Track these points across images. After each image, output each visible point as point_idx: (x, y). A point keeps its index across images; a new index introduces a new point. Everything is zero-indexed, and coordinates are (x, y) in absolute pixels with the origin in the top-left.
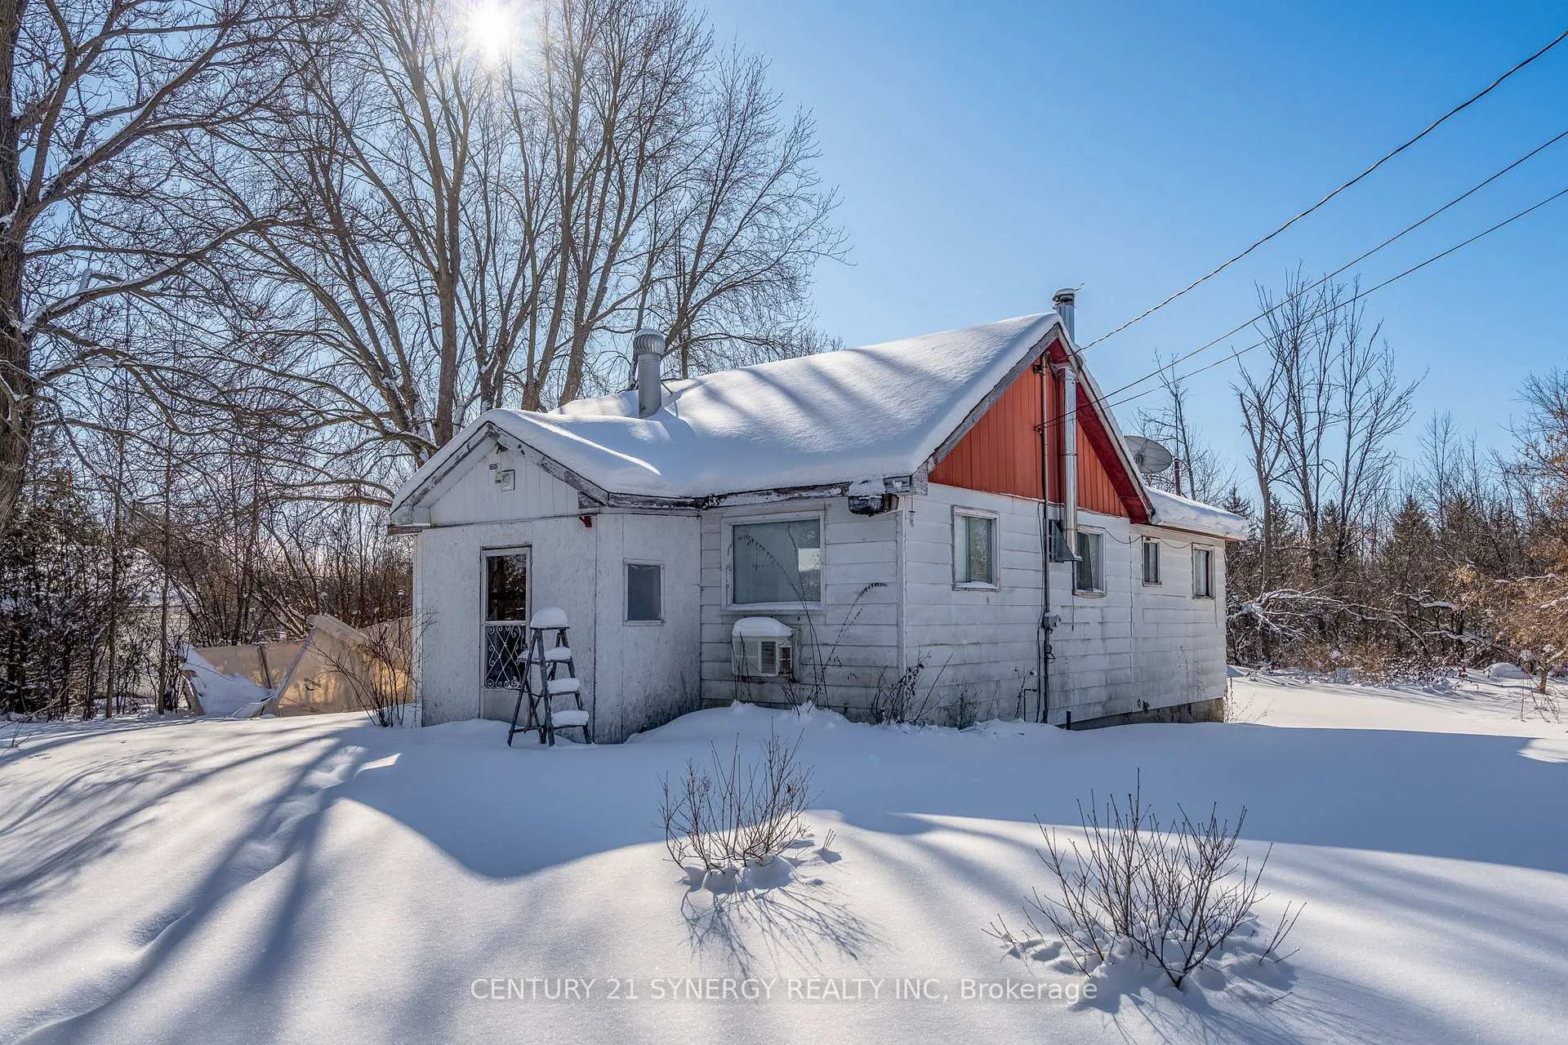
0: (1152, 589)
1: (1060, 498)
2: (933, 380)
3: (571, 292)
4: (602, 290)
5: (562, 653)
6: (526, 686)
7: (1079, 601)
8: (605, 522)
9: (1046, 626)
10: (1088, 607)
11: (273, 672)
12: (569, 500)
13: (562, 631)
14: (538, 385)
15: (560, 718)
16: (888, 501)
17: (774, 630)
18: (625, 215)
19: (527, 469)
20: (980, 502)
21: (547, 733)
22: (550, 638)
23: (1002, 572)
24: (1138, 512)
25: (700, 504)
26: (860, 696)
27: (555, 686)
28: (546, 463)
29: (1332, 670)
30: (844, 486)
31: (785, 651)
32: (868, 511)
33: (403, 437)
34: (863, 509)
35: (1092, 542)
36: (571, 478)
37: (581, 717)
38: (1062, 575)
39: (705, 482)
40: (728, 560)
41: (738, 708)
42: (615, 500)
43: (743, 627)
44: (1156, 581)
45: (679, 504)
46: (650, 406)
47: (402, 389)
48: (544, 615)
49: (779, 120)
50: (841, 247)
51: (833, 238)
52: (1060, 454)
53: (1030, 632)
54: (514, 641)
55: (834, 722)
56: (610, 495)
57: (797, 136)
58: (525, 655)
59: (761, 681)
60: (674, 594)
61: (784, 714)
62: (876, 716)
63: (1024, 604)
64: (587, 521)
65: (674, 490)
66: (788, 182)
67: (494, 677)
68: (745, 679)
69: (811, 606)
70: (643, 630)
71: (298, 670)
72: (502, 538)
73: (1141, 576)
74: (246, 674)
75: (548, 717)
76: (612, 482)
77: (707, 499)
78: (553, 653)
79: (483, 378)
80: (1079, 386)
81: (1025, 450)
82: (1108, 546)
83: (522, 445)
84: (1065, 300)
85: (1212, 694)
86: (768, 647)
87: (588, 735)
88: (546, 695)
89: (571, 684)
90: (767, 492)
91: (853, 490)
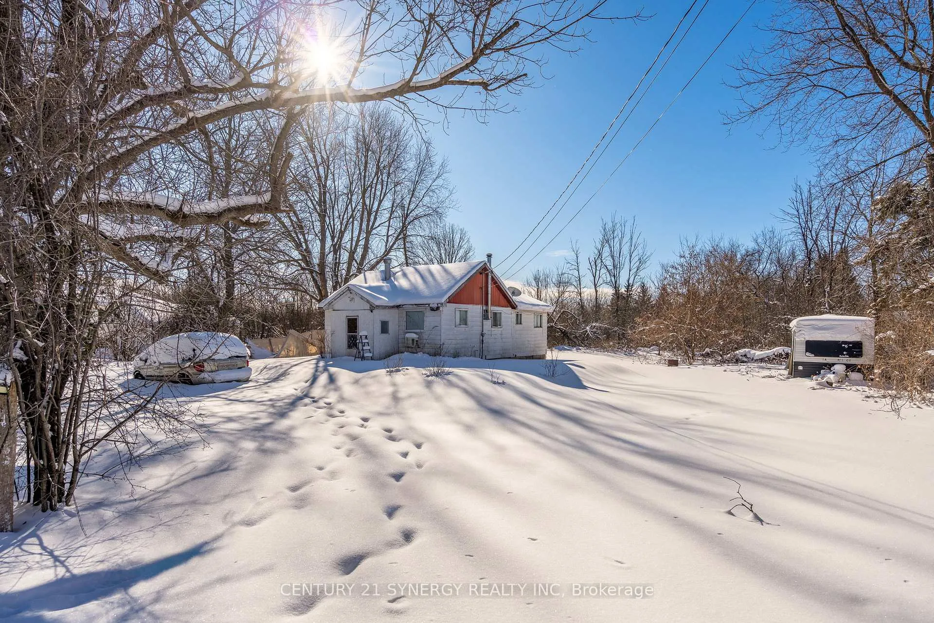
0: (519, 326)
1: (487, 304)
2: (453, 277)
3: (365, 220)
4: (375, 219)
5: (366, 341)
6: (358, 348)
7: (493, 329)
8: (375, 311)
9: (482, 335)
10: (496, 330)
11: (274, 347)
12: (368, 307)
13: (366, 336)
14: (354, 253)
15: (366, 355)
16: (438, 308)
17: (414, 336)
18: (384, 191)
19: (357, 299)
20: (463, 307)
21: (363, 358)
22: (363, 337)
23: (469, 323)
24: (514, 307)
25: (398, 307)
26: (432, 351)
27: (365, 348)
28: (362, 298)
29: (604, 349)
30: (429, 304)
31: (417, 341)
32: (434, 310)
33: (308, 269)
34: (432, 309)
35: (498, 315)
36: (368, 301)
37: (371, 355)
38: (488, 323)
39: (399, 302)
40: (405, 320)
41: (406, 353)
42: (378, 307)
43: (408, 335)
44: (521, 324)
45: (393, 307)
46: (388, 277)
47: (305, 250)
48: (362, 332)
49: (437, 160)
50: (458, 206)
51: (454, 203)
52: (487, 294)
53: (478, 336)
54: (355, 338)
55: (426, 356)
56: (377, 306)
57: (443, 166)
58: (358, 341)
59: (412, 348)
60: (392, 327)
61: (415, 354)
62: (435, 355)
63: (477, 330)
64: (372, 312)
65: (392, 305)
66: (440, 182)
67: (350, 347)
68: (408, 347)
69: (422, 331)
70: (384, 335)
71: (285, 346)
72: (352, 314)
73: (515, 322)
74: (266, 348)
75: (363, 355)
76: (377, 303)
77: (400, 305)
78: (365, 341)
79: (334, 246)
80: (492, 277)
81: (477, 294)
82: (503, 315)
83: (356, 294)
84: (489, 256)
85: (542, 353)
86: (413, 340)
87: (372, 358)
88: (363, 350)
89: (369, 348)
90: (413, 305)
91: (431, 305)
